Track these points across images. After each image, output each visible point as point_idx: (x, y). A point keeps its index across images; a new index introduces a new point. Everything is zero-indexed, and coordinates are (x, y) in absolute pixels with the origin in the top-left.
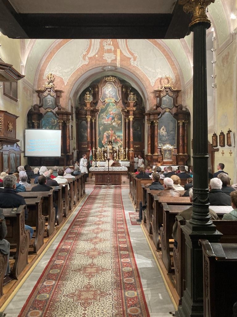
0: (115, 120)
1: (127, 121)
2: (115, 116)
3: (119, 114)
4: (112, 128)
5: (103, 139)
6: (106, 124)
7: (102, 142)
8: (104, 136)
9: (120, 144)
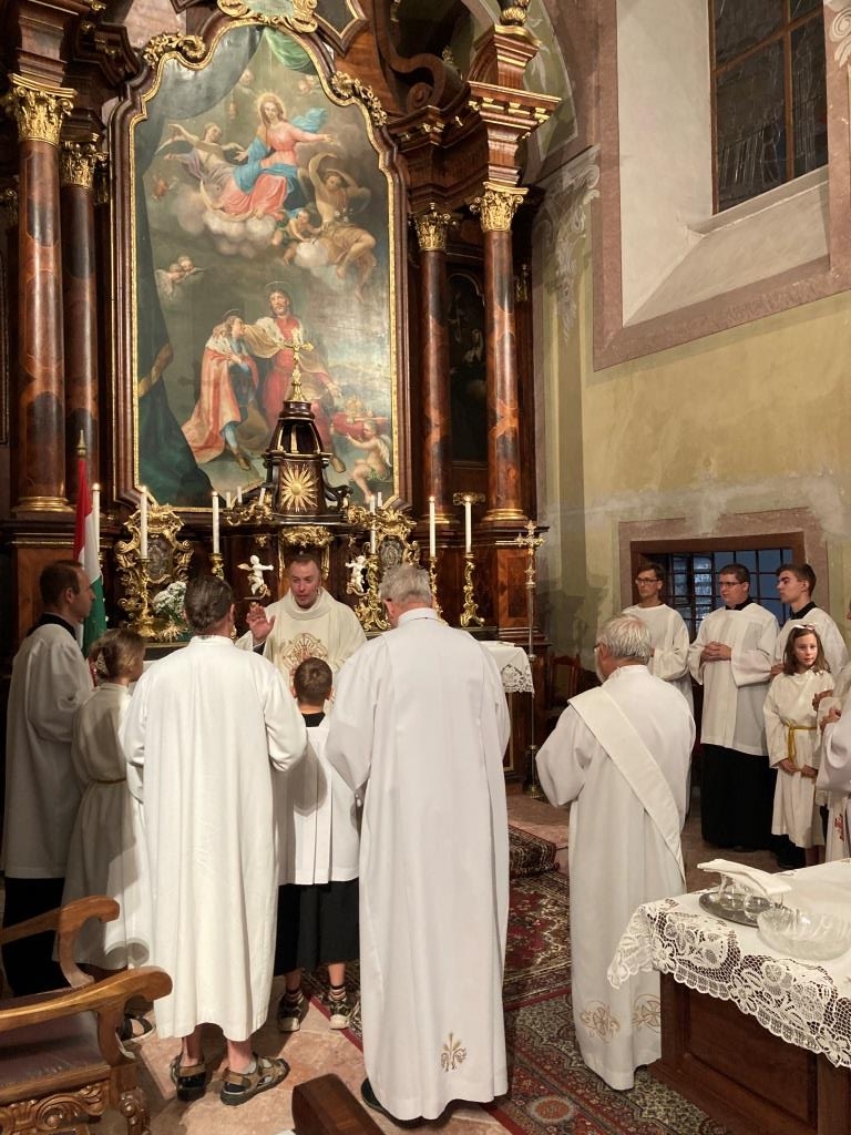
0: (315, 219)
1: (431, 240)
2: (322, 174)
3: (355, 166)
4: (284, 293)
5: (198, 395)
6: (223, 236)
7: (191, 431)
8: (210, 368)
9: (372, 461)
